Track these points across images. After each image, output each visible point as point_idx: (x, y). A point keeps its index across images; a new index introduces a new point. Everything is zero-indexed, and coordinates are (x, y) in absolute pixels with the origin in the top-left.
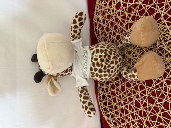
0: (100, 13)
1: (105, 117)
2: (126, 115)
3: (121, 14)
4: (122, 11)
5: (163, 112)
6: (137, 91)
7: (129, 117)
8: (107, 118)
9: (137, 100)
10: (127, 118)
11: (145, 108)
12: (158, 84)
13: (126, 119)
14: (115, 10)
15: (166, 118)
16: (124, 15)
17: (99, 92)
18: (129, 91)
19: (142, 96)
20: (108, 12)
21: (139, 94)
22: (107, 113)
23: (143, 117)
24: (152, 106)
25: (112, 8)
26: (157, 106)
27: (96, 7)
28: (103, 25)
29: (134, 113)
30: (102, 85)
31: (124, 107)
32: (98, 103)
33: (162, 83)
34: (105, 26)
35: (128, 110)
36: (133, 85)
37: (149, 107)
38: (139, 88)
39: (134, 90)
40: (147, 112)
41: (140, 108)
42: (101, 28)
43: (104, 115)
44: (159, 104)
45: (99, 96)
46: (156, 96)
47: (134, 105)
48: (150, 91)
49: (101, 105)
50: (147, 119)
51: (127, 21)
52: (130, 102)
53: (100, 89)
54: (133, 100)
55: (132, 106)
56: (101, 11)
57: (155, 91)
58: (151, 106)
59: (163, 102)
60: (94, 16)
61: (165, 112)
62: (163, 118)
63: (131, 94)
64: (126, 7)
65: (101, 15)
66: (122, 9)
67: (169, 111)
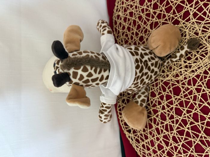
0: (121, 10)
1: (125, 133)
2: (150, 130)
3: (145, 11)
4: (147, 8)
5: (192, 125)
6: (162, 102)
7: (153, 133)
8: (128, 134)
9: (162, 112)
10: (151, 133)
11: (171, 121)
12: (187, 93)
13: (150, 135)
14: (139, 7)
15: (195, 132)
16: (149, 12)
17: (119, 104)
18: (154, 102)
19: (168, 107)
20: (130, 8)
21: (166, 104)
22: (128, 128)
23: (169, 131)
24: (180, 119)
25: (135, 4)
26: (185, 118)
27: (116, 2)
28: (124, 24)
29: (159, 127)
30: (122, 95)
31: (148, 121)
32: (118, 116)
33: (192, 91)
34: (126, 25)
35: (153, 124)
36: (159, 95)
37: (176, 120)
38: (165, 98)
39: (160, 100)
40: (174, 126)
41: (166, 121)
42: (121, 28)
43: (124, 131)
44: (188, 116)
45: (119, 107)
46: (184, 107)
47: (159, 118)
48: (177, 102)
49: (121, 119)
50: (174, 134)
51: (152, 19)
52: (155, 114)
53: (120, 100)
54: (158, 112)
55: (157, 119)
56: (123, 7)
57: (183, 100)
58: (178, 118)
59: (192, 114)
60: (114, 13)
61: (194, 125)
62: (192, 132)
63: (156, 106)
64: (151, 3)
65: (122, 12)
66: (146, 5)
67: (198, 123)
